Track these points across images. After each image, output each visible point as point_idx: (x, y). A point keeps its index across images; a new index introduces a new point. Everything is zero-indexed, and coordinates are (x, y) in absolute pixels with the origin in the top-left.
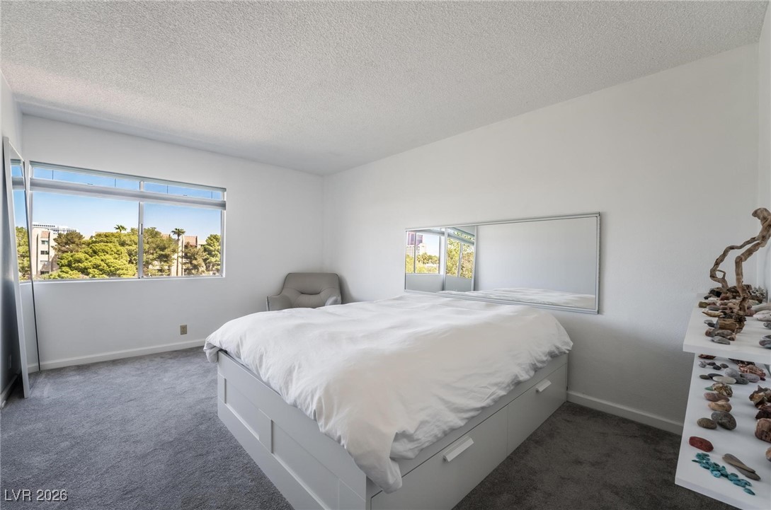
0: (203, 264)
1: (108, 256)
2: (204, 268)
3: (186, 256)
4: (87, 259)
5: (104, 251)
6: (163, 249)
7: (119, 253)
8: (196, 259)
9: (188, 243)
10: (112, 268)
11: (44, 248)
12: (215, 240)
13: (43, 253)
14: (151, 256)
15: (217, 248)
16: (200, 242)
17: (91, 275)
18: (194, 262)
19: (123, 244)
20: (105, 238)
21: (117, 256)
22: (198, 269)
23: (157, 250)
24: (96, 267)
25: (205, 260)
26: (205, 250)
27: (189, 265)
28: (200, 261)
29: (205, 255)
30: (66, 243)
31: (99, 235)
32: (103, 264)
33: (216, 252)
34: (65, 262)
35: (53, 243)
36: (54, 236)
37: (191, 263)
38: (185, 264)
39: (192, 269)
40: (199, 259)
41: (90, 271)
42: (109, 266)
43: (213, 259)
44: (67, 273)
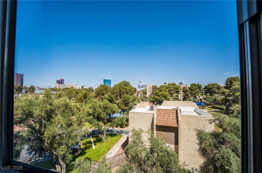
0: (190, 94)
1: (164, 92)
2: (190, 95)
3: (183, 91)
4: (159, 93)
5: (163, 90)
6: (177, 89)
7: (166, 91)
8: (187, 92)
9: (184, 87)
10: (165, 95)
11: (150, 90)
12: (193, 85)
13: (149, 91)
14: (174, 92)
15: (194, 88)
16: (188, 87)
17: (160, 97)
18: (187, 93)
19: (167, 88)
20: (162, 86)
21: (166, 92)
22: (188, 96)
23: (176, 89)
24: (161, 95)
25: (190, 93)
26: (190, 89)
27: (185, 94)
28: (189, 93)
29: (190, 91)
30: (154, 89)
31: (161, 86)
32: (163, 94)
33: (194, 90)
34: (155, 93)
35: (151, 89)
36: (151, 87)
37: (185, 93)
38: (183, 94)
39: (186, 96)
40: (188, 92)
41: (160, 96)
42: (164, 95)
43: (193, 92)
44: (155, 96)
